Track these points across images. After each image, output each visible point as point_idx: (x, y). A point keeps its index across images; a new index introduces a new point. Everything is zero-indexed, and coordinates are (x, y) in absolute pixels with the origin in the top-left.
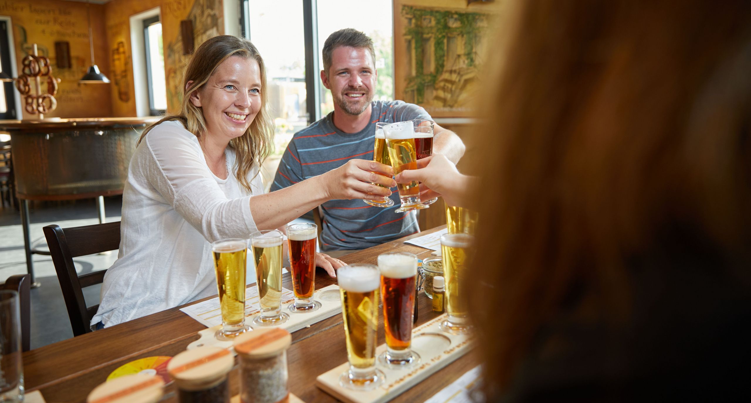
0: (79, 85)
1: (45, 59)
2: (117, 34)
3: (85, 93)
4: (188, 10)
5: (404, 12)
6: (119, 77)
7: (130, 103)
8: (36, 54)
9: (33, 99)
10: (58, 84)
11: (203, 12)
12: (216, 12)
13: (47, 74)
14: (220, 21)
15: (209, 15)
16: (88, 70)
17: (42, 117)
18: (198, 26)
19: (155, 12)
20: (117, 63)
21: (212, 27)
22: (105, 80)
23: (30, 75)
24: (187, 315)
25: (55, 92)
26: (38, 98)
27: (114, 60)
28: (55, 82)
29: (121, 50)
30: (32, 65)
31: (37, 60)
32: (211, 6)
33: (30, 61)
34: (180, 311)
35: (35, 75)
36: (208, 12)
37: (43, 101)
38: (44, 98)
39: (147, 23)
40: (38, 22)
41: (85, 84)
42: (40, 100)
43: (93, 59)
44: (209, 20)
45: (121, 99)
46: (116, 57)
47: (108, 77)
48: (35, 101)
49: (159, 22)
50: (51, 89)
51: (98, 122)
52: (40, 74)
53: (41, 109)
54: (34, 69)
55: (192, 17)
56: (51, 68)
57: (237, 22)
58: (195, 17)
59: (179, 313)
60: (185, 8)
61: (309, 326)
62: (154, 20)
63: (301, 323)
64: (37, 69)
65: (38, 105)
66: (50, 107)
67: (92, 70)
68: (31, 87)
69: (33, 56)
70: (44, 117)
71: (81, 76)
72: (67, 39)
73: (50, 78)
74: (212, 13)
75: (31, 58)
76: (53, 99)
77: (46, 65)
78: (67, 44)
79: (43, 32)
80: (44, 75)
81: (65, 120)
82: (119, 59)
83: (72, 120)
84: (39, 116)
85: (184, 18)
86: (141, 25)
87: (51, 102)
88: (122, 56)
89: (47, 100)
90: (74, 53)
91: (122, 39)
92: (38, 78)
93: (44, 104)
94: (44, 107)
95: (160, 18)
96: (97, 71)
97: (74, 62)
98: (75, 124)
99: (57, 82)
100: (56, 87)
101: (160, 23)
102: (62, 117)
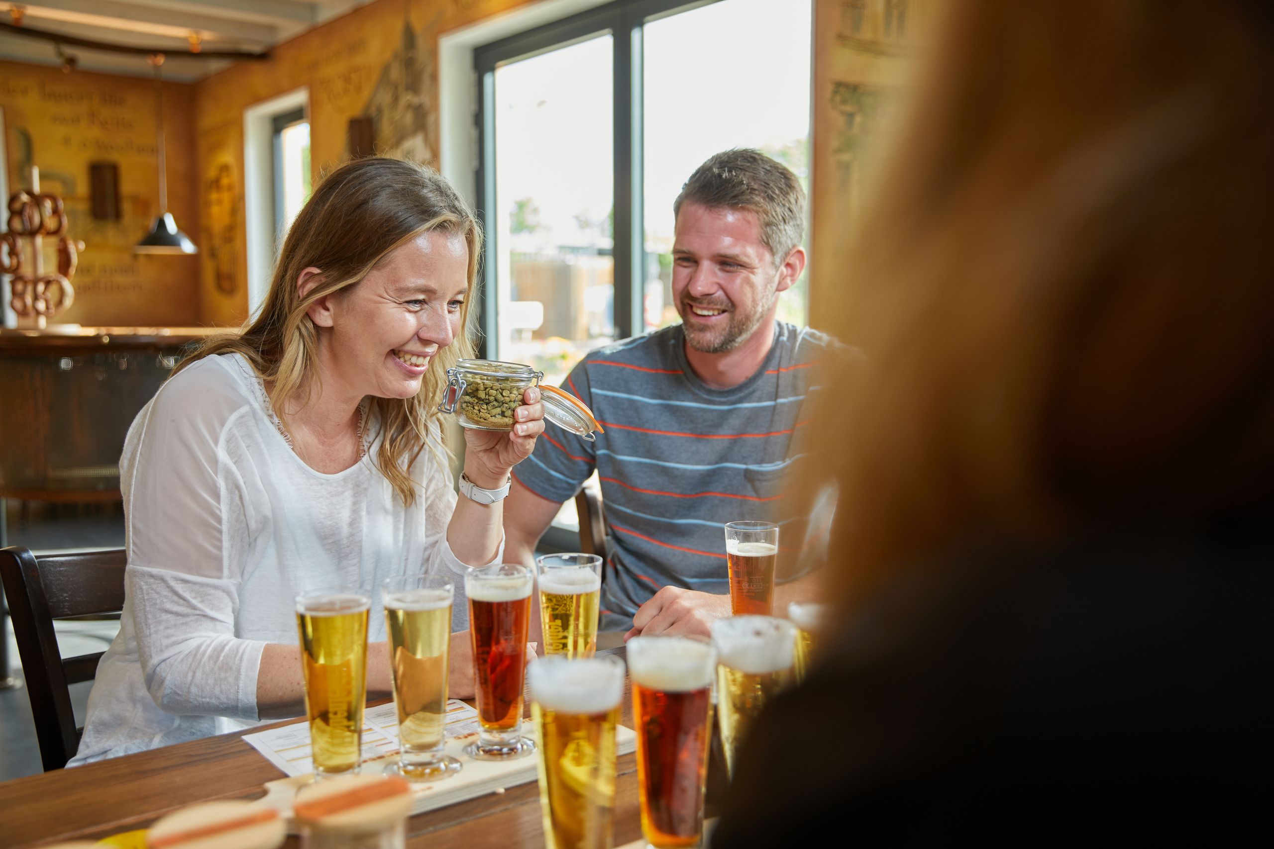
0: (136, 256)
1: (54, 199)
2: (217, 147)
3: (147, 275)
4: (366, 93)
5: (838, 98)
6: (217, 242)
7: (238, 299)
8: (37, 188)
9: (25, 283)
10: (80, 254)
11: (396, 99)
12: (424, 99)
13: (56, 232)
14: (431, 120)
15: (409, 106)
16: (152, 224)
17: (42, 322)
18: (386, 129)
19: (297, 98)
20: (215, 210)
21: (414, 132)
22: (188, 247)
23: (22, 234)
24: (253, 749)
25: (72, 271)
26: (35, 282)
27: (208, 204)
28: (72, 248)
29: (225, 181)
30: (27, 211)
31: (37, 200)
32: (414, 87)
33: (24, 204)
34: (242, 740)
35: (32, 234)
36: (407, 98)
37: (46, 289)
38: (48, 283)
39: (280, 123)
40: (57, 119)
41: (149, 257)
42: (41, 287)
43: (164, 200)
44: (409, 118)
45: (220, 288)
46: (214, 196)
47: (195, 241)
48: (30, 289)
49: (304, 120)
50: (64, 265)
51: (157, 336)
52: (43, 231)
53: (41, 306)
54: (31, 219)
55: (373, 111)
56: (65, 221)
57: (469, 120)
58: (380, 111)
59: (240, 743)
60: (359, 89)
61: (501, 790)
62: (294, 116)
63: (483, 783)
64: (37, 220)
65: (36, 298)
66: (60, 302)
67: (162, 224)
68: (23, 258)
69: (30, 193)
70: (47, 323)
71: (139, 235)
72: (114, 157)
73: (63, 241)
74: (415, 100)
75: (25, 198)
76: (68, 285)
77: (56, 212)
78: (114, 169)
79: (67, 141)
80: (49, 233)
81: (90, 332)
82: (220, 202)
83: (103, 331)
84: (36, 321)
85: (357, 111)
86: (267, 129)
87: (62, 292)
88: (226, 197)
89: (54, 288)
90: (128, 186)
91: (227, 157)
92: (39, 240)
93: (49, 294)
94: (47, 301)
95: (308, 112)
96: (171, 226)
97: (127, 208)
98: (106, 340)
99: (76, 249)
100: (75, 259)
101: (307, 122)
102: (84, 324)
